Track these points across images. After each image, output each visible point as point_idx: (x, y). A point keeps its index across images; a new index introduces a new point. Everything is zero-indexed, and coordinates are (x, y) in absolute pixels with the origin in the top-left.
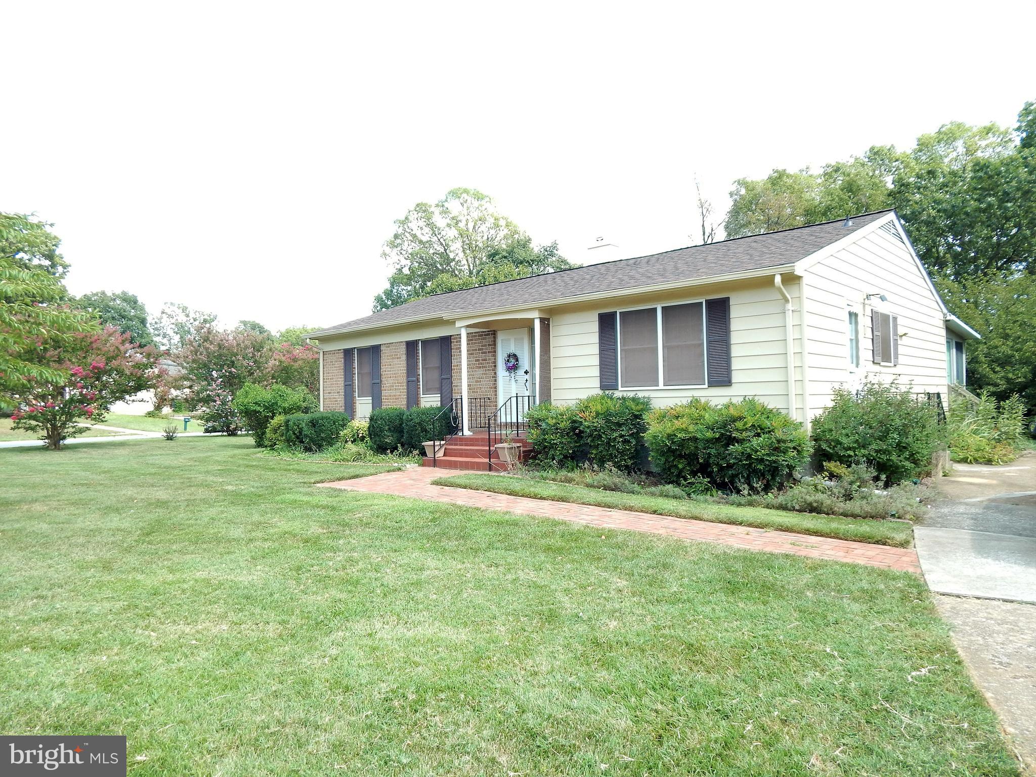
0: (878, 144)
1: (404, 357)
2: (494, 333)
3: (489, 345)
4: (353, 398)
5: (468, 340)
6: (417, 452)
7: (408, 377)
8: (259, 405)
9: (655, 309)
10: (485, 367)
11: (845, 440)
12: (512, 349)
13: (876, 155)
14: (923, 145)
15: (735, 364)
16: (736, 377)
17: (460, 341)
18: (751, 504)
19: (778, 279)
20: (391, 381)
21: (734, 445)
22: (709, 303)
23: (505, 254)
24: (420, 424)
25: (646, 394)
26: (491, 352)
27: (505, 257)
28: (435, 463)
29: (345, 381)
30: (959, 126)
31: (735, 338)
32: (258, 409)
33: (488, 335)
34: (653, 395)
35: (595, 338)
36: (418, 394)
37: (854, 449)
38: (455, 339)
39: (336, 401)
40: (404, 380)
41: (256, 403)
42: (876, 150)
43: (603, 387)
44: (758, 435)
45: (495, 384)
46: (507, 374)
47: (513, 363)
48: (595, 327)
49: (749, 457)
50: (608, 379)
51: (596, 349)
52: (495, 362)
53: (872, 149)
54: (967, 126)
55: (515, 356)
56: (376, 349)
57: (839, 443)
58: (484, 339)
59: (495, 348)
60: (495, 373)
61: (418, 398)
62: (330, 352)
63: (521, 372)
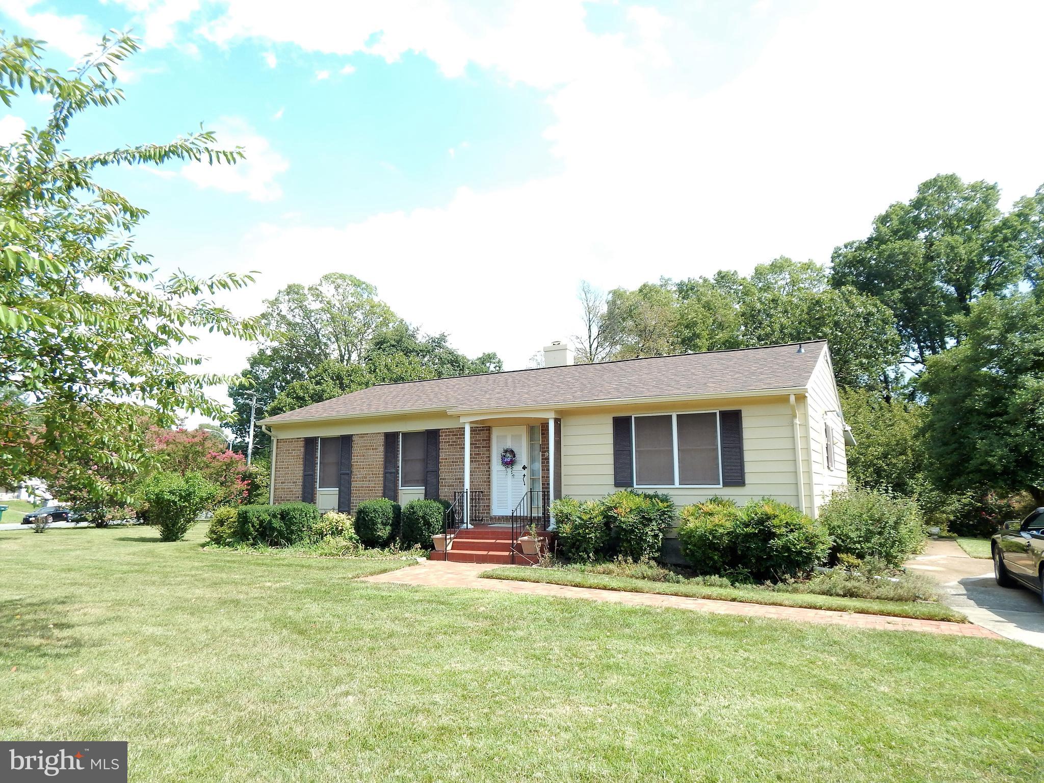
0: (724, 269)
1: (382, 449)
2: (489, 429)
3: (483, 440)
4: (313, 489)
5: (471, 434)
6: (419, 545)
7: (385, 467)
8: (174, 494)
9: (671, 416)
10: (478, 461)
11: (853, 535)
12: (509, 445)
13: (722, 278)
14: (759, 273)
15: (748, 468)
16: (748, 479)
17: (464, 434)
18: (795, 591)
19: (792, 398)
20: (363, 472)
21: (774, 540)
22: (723, 414)
23: (393, 343)
24: (423, 518)
25: (665, 492)
26: (485, 447)
27: (393, 346)
28: (445, 557)
29: (305, 471)
30: (787, 260)
31: (747, 445)
32: (173, 498)
33: (483, 430)
34: (671, 492)
35: (610, 439)
36: (396, 486)
37: (859, 542)
38: (443, 432)
39: (292, 491)
40: (380, 471)
41: (172, 492)
42: (722, 275)
43: (617, 484)
44: (792, 531)
45: (489, 478)
46: (503, 468)
47: (509, 459)
48: (609, 429)
49: (788, 549)
50: (622, 479)
51: (610, 449)
52: (489, 457)
53: (720, 273)
54: (793, 262)
55: (512, 452)
56: (346, 441)
57: (848, 537)
58: (478, 434)
59: (489, 443)
60: (489, 468)
61: (397, 490)
62: (285, 441)
63: (518, 467)
